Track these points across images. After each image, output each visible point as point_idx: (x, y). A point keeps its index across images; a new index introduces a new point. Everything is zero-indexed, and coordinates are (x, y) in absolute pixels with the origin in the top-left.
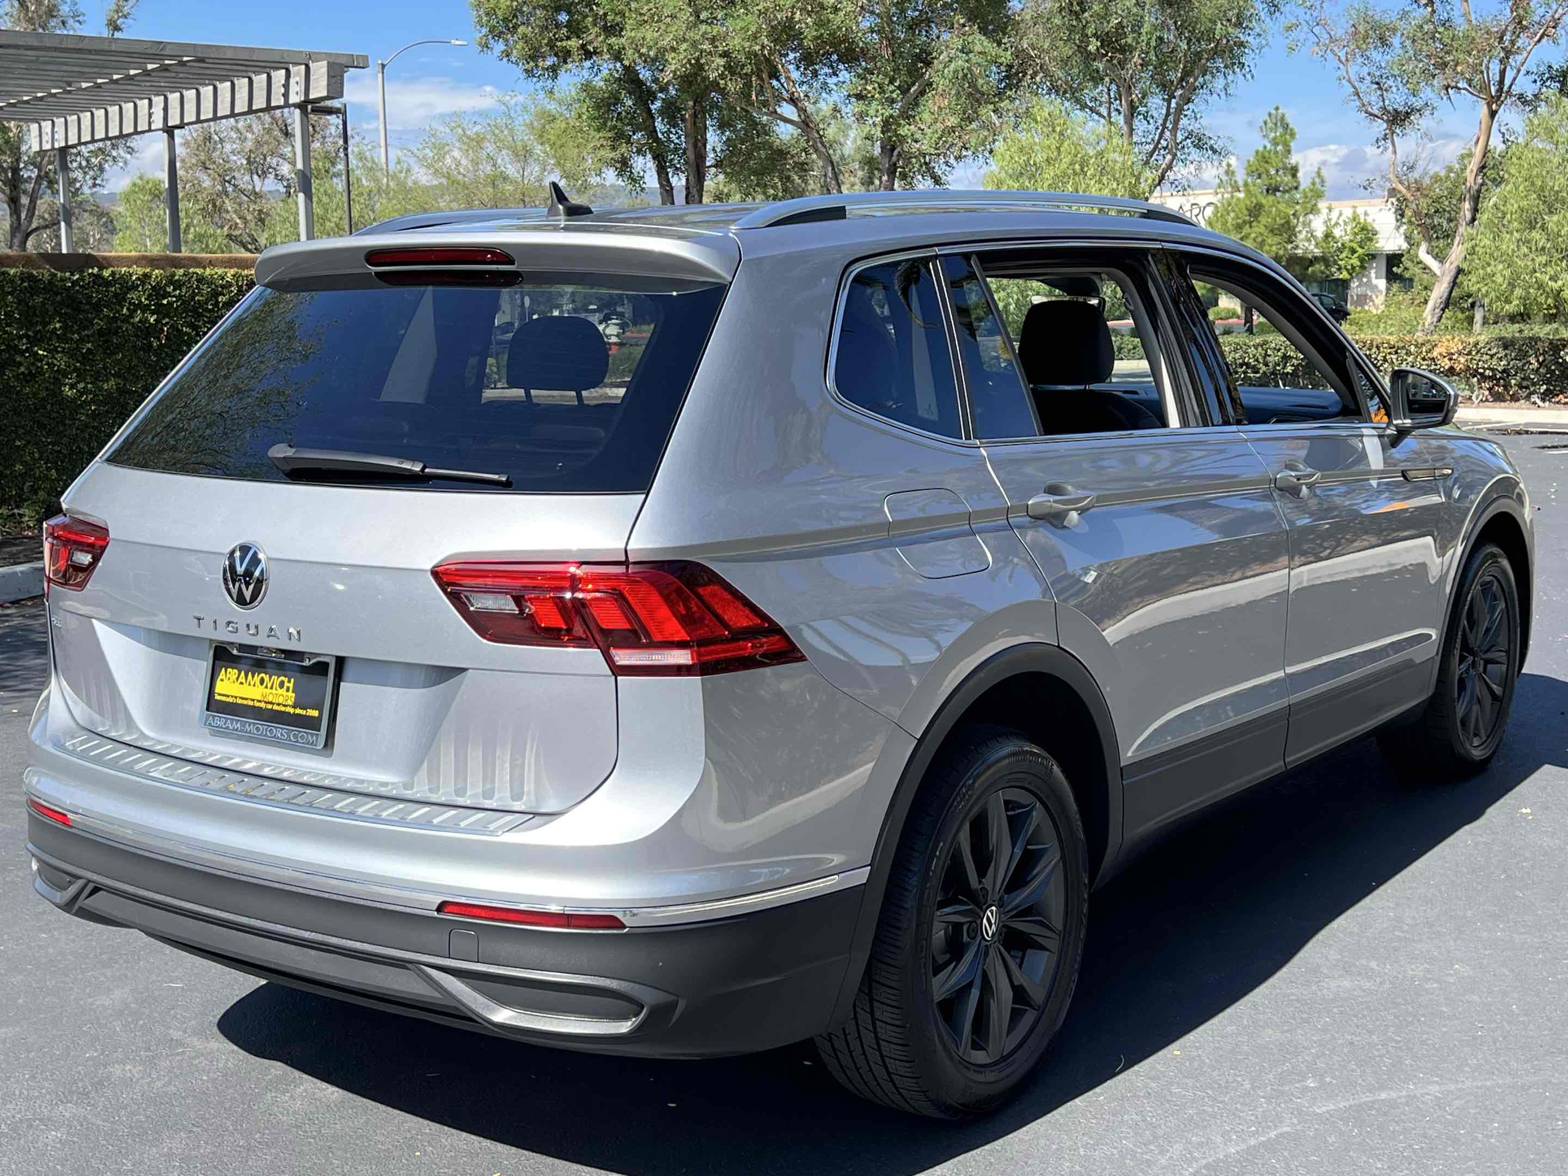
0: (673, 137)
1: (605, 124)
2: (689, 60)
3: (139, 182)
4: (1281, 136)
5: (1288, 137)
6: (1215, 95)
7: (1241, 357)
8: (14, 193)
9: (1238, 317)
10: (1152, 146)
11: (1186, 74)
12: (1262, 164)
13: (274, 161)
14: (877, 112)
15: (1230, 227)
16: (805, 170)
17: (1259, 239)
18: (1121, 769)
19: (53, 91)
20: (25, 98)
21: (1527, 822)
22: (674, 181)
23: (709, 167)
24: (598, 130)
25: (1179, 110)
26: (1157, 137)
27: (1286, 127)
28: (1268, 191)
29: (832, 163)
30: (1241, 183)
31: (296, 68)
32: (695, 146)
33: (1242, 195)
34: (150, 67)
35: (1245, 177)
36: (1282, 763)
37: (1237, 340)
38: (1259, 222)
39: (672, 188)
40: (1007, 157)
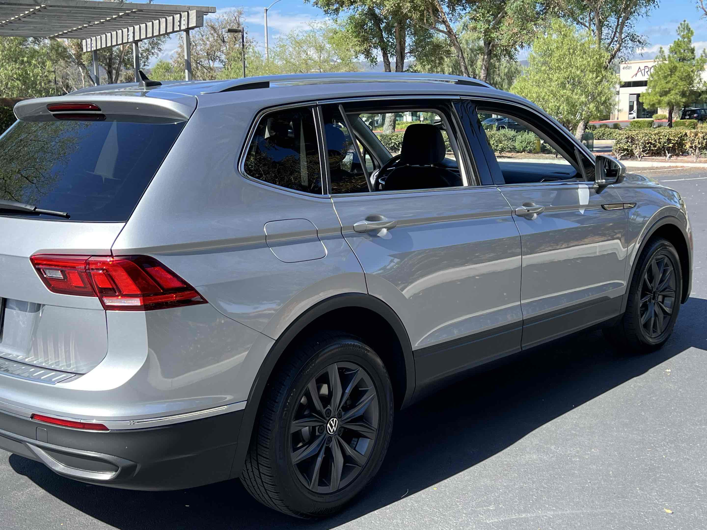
0: (391, 40)
1: (359, 34)
2: (395, 5)
3: (160, 64)
4: (686, 34)
5: (690, 35)
6: (640, 16)
7: (648, 139)
8: (110, 69)
9: (666, 119)
10: (610, 40)
11: (627, 6)
12: (677, 47)
13: (218, 54)
14: (482, 26)
15: (661, 78)
16: (449, 54)
17: (675, 83)
18: (413, 352)
19: (85, 25)
20: (74, 29)
21: (666, 376)
22: (391, 60)
23: (407, 53)
24: (356, 37)
25: (623, 23)
26: (613, 36)
27: (689, 30)
28: (680, 60)
29: (461, 50)
30: (667, 57)
31: (184, 13)
32: (400, 44)
33: (667, 62)
34: (121, 14)
35: (669, 53)
36: (520, 347)
37: (646, 131)
38: (675, 75)
39: (390, 63)
40: (538, 47)
